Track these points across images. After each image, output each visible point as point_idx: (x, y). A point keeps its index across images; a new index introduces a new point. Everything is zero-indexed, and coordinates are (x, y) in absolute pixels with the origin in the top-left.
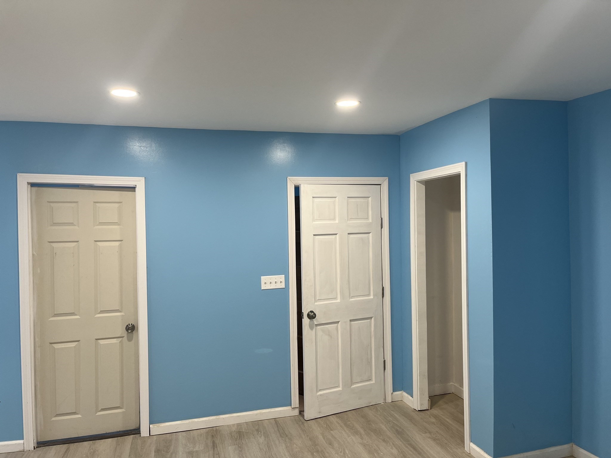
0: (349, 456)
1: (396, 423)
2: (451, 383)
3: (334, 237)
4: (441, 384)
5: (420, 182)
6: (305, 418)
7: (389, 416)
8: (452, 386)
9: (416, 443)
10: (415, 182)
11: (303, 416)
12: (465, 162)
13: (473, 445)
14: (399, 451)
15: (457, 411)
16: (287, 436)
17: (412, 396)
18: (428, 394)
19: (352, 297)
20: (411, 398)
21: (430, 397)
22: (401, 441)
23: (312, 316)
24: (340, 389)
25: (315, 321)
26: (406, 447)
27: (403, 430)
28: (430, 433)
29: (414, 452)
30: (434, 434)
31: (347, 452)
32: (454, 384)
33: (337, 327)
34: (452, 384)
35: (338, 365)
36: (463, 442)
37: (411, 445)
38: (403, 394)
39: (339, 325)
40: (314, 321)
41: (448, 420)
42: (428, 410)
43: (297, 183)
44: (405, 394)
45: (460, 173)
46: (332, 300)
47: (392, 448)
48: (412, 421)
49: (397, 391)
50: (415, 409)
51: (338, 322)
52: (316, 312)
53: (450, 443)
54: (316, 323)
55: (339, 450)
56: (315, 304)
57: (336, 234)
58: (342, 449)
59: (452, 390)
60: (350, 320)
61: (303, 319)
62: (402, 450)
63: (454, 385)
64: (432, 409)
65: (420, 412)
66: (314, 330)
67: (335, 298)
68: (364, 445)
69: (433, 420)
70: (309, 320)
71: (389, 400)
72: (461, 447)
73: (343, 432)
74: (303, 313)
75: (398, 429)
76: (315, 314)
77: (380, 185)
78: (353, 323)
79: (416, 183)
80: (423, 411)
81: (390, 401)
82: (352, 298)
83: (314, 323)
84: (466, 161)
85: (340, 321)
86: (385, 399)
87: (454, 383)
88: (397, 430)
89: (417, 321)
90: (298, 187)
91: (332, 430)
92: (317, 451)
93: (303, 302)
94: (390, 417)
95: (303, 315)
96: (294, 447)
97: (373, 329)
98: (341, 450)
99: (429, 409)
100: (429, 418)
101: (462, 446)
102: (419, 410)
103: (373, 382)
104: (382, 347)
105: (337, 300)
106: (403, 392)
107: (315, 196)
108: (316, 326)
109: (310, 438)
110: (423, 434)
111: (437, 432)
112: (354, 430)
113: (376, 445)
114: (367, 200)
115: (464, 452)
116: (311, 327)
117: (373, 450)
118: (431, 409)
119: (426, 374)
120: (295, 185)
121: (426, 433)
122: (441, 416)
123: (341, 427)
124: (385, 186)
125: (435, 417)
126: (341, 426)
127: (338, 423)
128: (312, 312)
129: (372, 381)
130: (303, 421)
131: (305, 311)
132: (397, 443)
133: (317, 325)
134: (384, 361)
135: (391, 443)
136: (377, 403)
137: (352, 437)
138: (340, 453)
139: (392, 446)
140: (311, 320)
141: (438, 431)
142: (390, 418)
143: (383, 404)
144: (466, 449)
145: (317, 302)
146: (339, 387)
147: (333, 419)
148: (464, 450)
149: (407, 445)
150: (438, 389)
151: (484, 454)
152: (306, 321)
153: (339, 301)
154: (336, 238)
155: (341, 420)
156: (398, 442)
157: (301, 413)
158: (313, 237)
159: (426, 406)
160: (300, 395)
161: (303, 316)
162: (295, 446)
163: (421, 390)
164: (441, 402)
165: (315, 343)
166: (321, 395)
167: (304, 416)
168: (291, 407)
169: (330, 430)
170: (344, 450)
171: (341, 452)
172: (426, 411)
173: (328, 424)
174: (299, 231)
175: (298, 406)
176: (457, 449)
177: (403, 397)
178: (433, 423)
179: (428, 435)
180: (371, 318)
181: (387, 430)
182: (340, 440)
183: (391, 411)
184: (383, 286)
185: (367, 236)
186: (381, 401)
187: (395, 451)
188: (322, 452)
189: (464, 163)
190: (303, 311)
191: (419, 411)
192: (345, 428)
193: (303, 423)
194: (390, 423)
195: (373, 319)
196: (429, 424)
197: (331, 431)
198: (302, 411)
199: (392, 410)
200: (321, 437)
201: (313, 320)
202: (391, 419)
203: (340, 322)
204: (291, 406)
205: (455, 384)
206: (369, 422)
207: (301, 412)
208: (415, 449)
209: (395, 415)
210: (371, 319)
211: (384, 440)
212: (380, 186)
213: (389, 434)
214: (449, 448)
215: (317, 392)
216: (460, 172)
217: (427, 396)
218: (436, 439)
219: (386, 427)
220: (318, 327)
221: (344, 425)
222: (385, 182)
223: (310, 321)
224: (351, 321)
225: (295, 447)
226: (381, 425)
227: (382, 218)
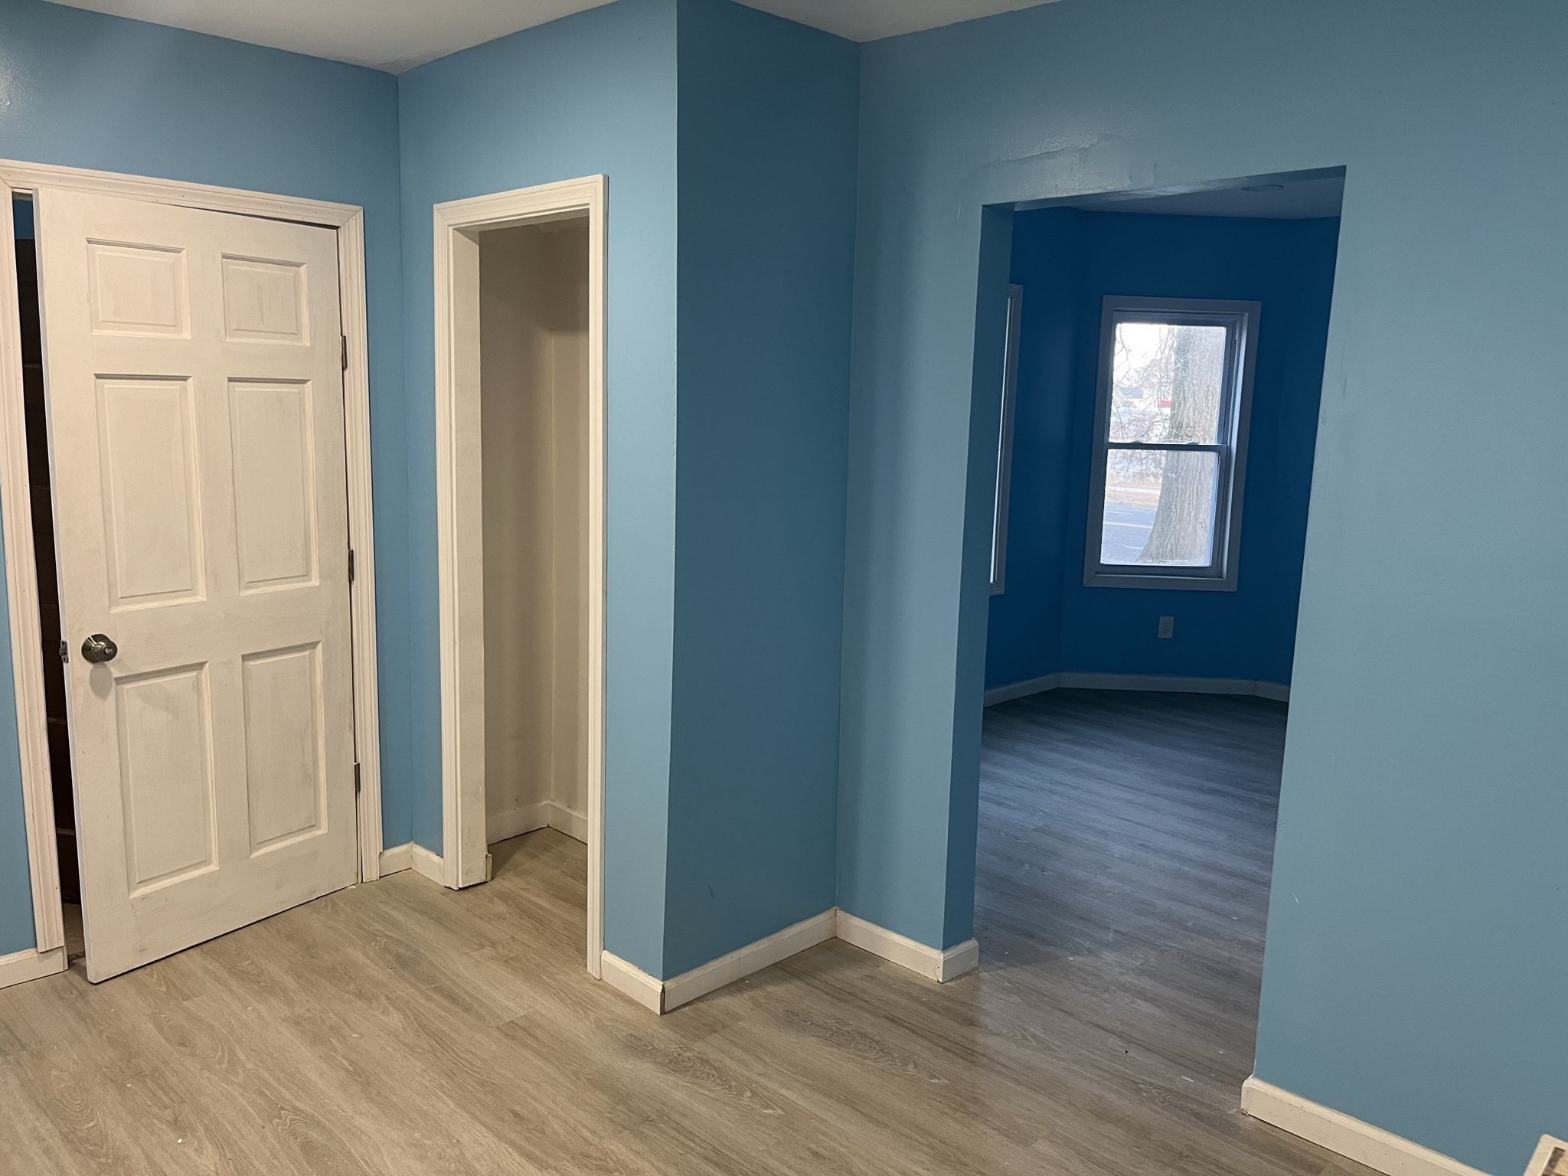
0: (249, 1065)
1: (396, 936)
2: (545, 802)
3: (177, 385)
4: (518, 809)
5: (462, 230)
6: (92, 977)
7: (373, 919)
8: (547, 809)
9: (455, 983)
10: (448, 229)
11: (82, 972)
12: (604, 176)
13: (607, 956)
14: (406, 1017)
15: (563, 872)
16: (23, 1047)
17: (440, 853)
18: (485, 840)
19: (250, 584)
20: (436, 859)
21: (491, 847)
22: (412, 985)
23: (100, 651)
24: (213, 867)
25: (114, 668)
26: (428, 998)
27: (417, 952)
28: (493, 945)
29: (453, 1007)
30: (503, 947)
31: (243, 1057)
32: (552, 803)
33: (198, 679)
34: (547, 804)
35: (205, 797)
36: (582, 951)
37: (442, 991)
38: (414, 849)
39: (203, 676)
40: (112, 669)
41: (539, 901)
42: (485, 882)
43: (24, 186)
44: (419, 850)
45: (589, 209)
46: (176, 598)
47: (385, 1012)
48: (442, 922)
49: (395, 846)
50: (449, 888)
51: (202, 664)
52: (115, 639)
53: (549, 962)
54: (116, 674)
55: (215, 1057)
56: (113, 611)
57: (185, 379)
58: (223, 1051)
59: (547, 819)
60: (243, 656)
61: (64, 664)
62: (416, 1011)
63: (551, 805)
64: (495, 879)
65: (465, 892)
66: (111, 697)
67: (190, 591)
68: (297, 1022)
69: (501, 908)
70: (90, 666)
71: (372, 873)
72: (577, 966)
73: (226, 996)
74: (65, 643)
75: (402, 951)
76: (113, 647)
77: (336, 228)
78: (252, 663)
79: (454, 235)
80: (470, 889)
81: (375, 876)
82: (248, 588)
83: (111, 674)
84: (606, 174)
85: (205, 662)
86: (359, 873)
87: (553, 801)
88: (399, 958)
89: (457, 646)
90: (28, 199)
91: (187, 998)
92: (139, 1075)
93: (64, 606)
94: (378, 923)
95: (65, 649)
96: (53, 1078)
97: (319, 678)
98: (220, 1053)
99: (489, 878)
100: (490, 906)
101: (580, 964)
102: (460, 889)
103: (323, 830)
104: (350, 726)
105: (195, 594)
106: (414, 845)
107: (96, 236)
108: (118, 684)
109: (109, 1039)
110: (475, 953)
111: (512, 937)
112: (262, 984)
113: (334, 1014)
114: (292, 274)
115: (586, 979)
116: (100, 689)
117: (328, 1030)
118: (492, 879)
119: (482, 788)
120: (16, 190)
121: (482, 946)
122: (522, 892)
123: (219, 982)
124: (353, 234)
125: (506, 898)
126: (218, 980)
127: (208, 971)
128: (98, 638)
129: (319, 828)
130: (85, 985)
131: (73, 635)
132: (400, 993)
133: (120, 681)
134: (357, 768)
135: (383, 998)
136: (334, 888)
137: (256, 1005)
138: (217, 1066)
139: (385, 1007)
140: (96, 665)
141: (514, 935)
142: (375, 924)
143: (354, 887)
144: (589, 969)
145: (118, 605)
146: (210, 863)
147: (193, 962)
148: (586, 972)
149: (430, 993)
150: (511, 824)
151: (639, 974)
152: (76, 670)
153: (201, 597)
154: (184, 390)
155: (217, 961)
156: (403, 991)
157: (74, 961)
158: (95, 381)
159: (479, 874)
160: (65, 905)
161: (65, 654)
162: (55, 1073)
163: (467, 832)
164: (518, 857)
165: (116, 738)
166: (144, 898)
167: (85, 969)
168: (34, 949)
169: (180, 998)
170: (232, 1052)
171: (220, 1062)
172: (479, 887)
173: (171, 981)
174: (36, 366)
175: (62, 943)
176: (568, 973)
177: (413, 860)
178: (500, 917)
179: (488, 951)
180: (314, 645)
181: (368, 961)
182: (215, 1024)
183: (380, 905)
184: (352, 547)
185: (298, 390)
186: (349, 881)
187: (395, 1019)
188: (156, 1074)
189: (600, 178)
190: (63, 639)
191: (460, 892)
192: (233, 984)
193: (82, 995)
194: (378, 938)
195: (320, 646)
196: (489, 922)
197: (185, 1003)
198: (78, 957)
199: (380, 902)
200: (150, 1026)
201: (106, 666)
202: (381, 928)
203: (207, 665)
204: (36, 946)
205: (555, 804)
206: (312, 951)
207: (75, 959)
208: (453, 999)
209: (392, 913)
210: (315, 648)
211: (360, 995)
212: (335, 231)
213: (375, 974)
214: (547, 976)
215: (130, 888)
216: (588, 204)
217: (484, 846)
218: (511, 959)
219: (365, 954)
220: (127, 686)
221: (227, 975)
222: (352, 222)
223: (92, 671)
224: (245, 658)
225: (56, 1077)
226: (350, 950)
227: (344, 338)
